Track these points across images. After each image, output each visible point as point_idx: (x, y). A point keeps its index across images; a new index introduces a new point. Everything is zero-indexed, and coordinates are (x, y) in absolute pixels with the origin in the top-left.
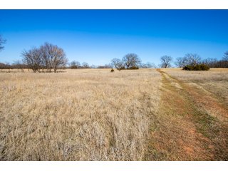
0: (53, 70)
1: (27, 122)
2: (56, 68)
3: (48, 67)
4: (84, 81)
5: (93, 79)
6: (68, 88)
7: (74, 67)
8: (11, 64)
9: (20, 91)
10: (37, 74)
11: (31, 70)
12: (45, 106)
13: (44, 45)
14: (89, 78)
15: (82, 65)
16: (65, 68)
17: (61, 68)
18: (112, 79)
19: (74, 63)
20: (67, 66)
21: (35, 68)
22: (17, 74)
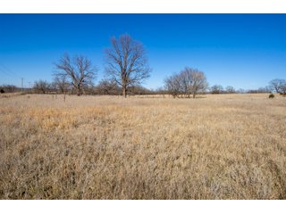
0: (191, 95)
1: (171, 148)
2: (195, 94)
3: (187, 92)
4: (230, 109)
5: (242, 107)
6: (210, 116)
7: (216, 92)
8: (154, 90)
9: (163, 116)
10: (176, 100)
11: (171, 96)
12: (187, 134)
13: (184, 69)
14: (236, 106)
15: (225, 90)
16: (204, 93)
17: (200, 93)
18: (273, 108)
19: (215, 87)
20: (208, 91)
21: (175, 93)
22: (159, 99)
